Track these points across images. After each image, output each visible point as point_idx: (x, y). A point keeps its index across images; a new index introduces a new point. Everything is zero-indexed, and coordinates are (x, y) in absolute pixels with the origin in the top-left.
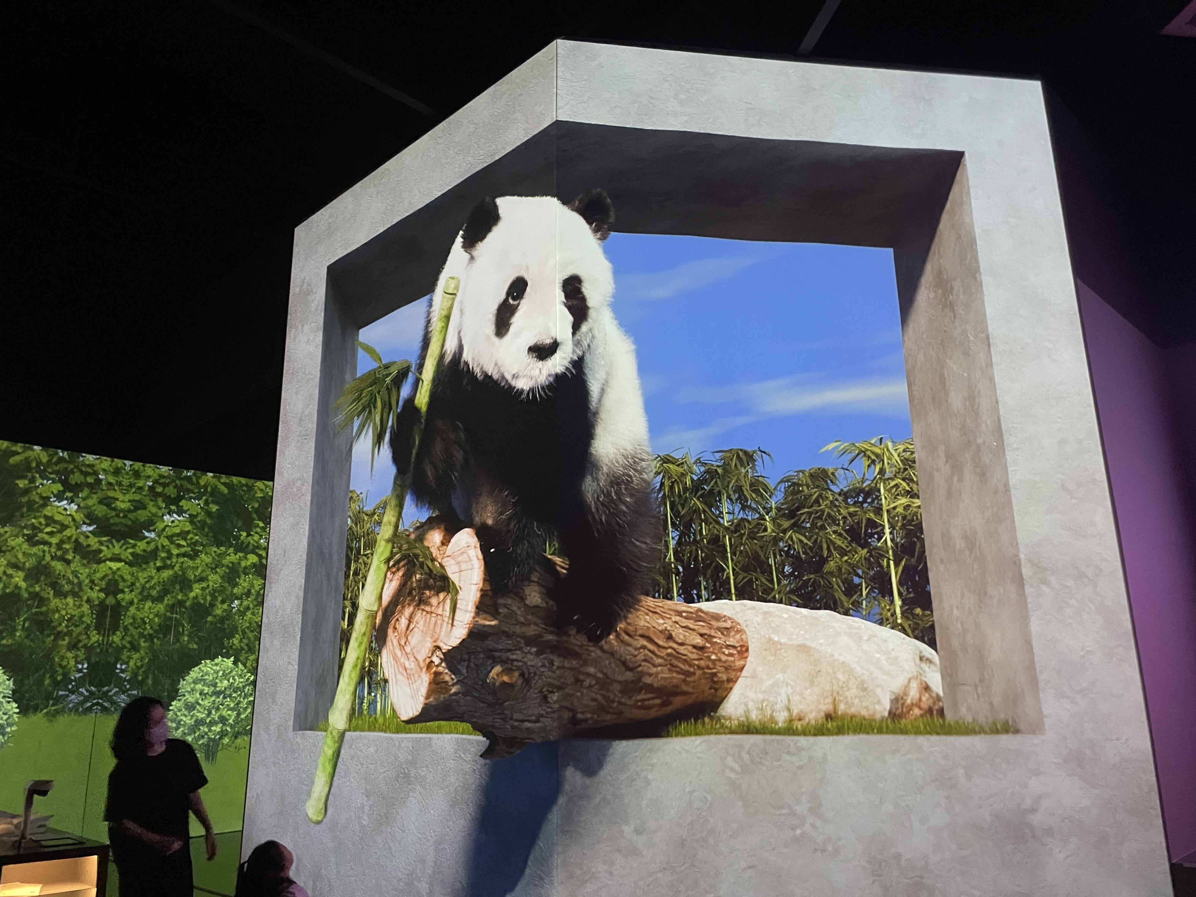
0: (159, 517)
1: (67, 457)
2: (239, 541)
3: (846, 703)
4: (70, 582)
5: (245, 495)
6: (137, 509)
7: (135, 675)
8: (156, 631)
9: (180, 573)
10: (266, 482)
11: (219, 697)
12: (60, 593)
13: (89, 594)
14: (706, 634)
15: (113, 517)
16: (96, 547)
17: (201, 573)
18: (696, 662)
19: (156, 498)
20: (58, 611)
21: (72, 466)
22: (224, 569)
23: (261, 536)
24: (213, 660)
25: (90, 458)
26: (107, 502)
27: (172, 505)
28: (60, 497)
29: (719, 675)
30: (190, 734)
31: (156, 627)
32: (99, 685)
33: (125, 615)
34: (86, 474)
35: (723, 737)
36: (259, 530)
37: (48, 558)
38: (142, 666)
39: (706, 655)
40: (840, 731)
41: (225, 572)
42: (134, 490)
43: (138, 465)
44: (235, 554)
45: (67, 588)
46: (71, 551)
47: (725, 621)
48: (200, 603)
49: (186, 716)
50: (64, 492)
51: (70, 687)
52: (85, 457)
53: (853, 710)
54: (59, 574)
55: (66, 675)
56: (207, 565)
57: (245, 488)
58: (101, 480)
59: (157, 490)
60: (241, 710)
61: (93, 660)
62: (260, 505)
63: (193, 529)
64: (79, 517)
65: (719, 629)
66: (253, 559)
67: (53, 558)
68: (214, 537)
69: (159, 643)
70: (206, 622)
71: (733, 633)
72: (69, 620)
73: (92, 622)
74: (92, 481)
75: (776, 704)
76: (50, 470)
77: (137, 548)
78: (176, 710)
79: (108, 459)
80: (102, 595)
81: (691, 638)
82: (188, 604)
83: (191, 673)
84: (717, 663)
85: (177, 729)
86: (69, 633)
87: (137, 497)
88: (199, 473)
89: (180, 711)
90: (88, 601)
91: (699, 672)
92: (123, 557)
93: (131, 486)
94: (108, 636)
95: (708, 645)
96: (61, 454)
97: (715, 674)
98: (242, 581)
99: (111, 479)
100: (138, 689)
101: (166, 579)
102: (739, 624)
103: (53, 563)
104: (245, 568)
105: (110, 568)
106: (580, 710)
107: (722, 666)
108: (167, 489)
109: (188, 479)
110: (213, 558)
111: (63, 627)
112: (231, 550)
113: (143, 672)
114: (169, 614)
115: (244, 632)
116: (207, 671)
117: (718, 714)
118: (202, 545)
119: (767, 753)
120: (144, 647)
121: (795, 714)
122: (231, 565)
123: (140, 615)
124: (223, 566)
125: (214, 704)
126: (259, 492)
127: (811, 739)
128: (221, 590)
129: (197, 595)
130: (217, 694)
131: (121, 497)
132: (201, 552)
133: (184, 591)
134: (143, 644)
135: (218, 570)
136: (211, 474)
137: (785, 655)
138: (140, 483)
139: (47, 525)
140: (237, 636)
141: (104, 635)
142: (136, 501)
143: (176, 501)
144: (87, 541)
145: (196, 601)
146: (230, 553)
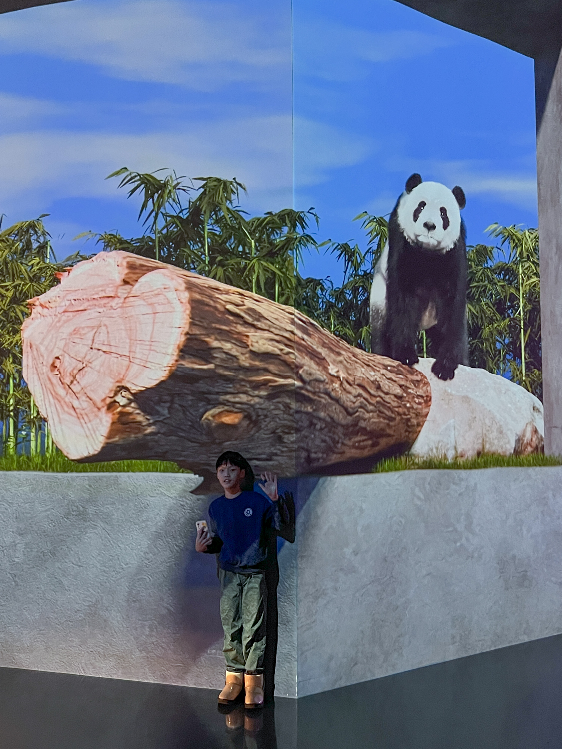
3: (490, 444)
14: (403, 386)
18: (397, 410)
29: (412, 420)
35: (413, 471)
39: (403, 403)
40: (486, 465)
47: (417, 375)
53: (493, 449)
65: (412, 382)
71: (421, 386)
75: (448, 444)
81: (393, 389)
84: (411, 410)
91: (398, 418)
95: (405, 395)
97: (408, 420)
102: (426, 378)
106: (313, 451)
107: (414, 413)
117: (410, 453)
119: (440, 484)
121: (459, 452)
127: (468, 472)
137: (455, 404)
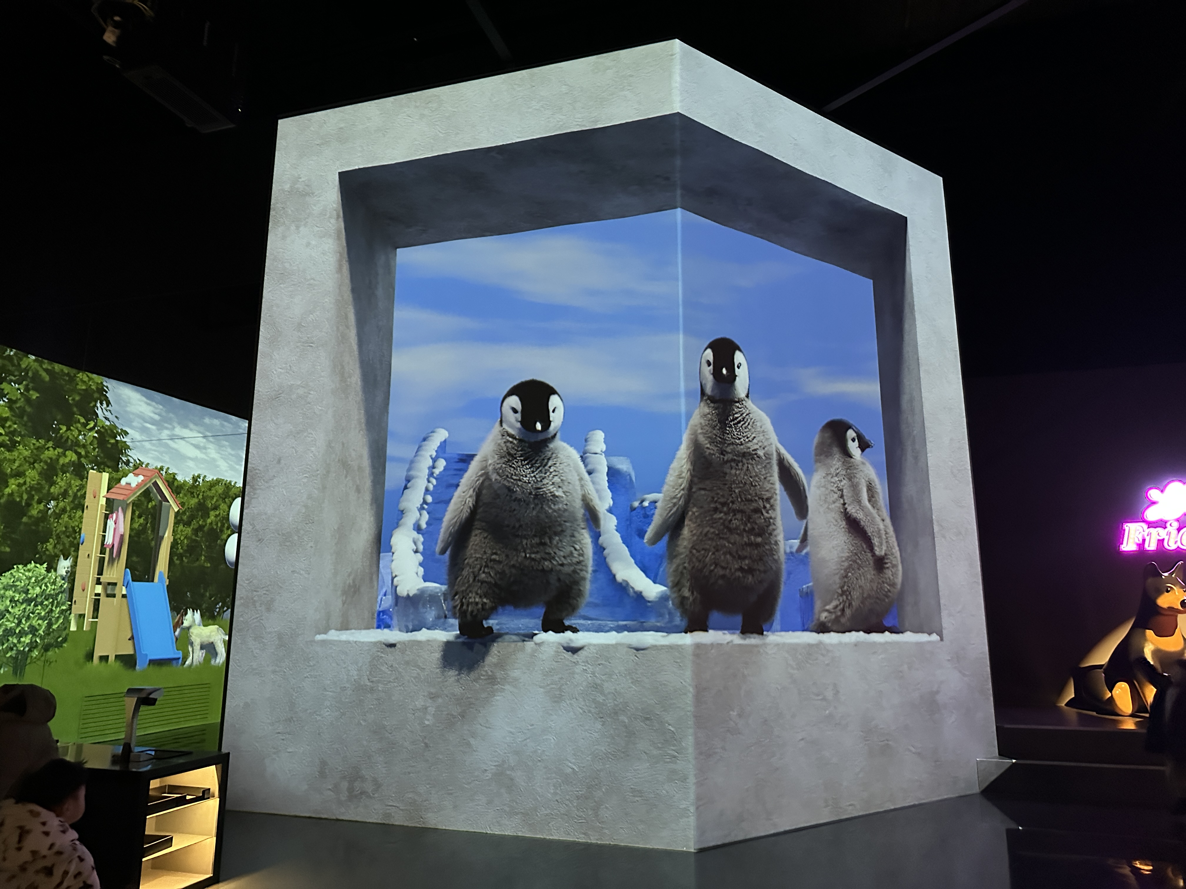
2: (58, 435)
5: (66, 385)
10: (89, 374)
11: (30, 605)
17: (18, 467)
22: (41, 464)
23: (80, 432)
24: (26, 565)
36: (79, 425)
41: (43, 468)
44: (54, 449)
48: (16, 501)
56: (25, 459)
57: (66, 378)
60: (53, 619)
62: (82, 398)
63: (13, 416)
66: (71, 456)
68: (33, 427)
70: (21, 523)
88: (21, 354)
98: (59, 480)
104: (63, 465)
109: (11, 359)
110: (32, 452)
112: (50, 444)
115: (58, 537)
116: (19, 577)
118: (20, 435)
122: (49, 461)
124: (41, 461)
125: (25, 612)
126: (81, 383)
128: (38, 488)
129: (12, 493)
130: (28, 601)
132: (19, 443)
136: (34, 357)
140: (51, 540)
145: (11, 499)
146: (48, 448)
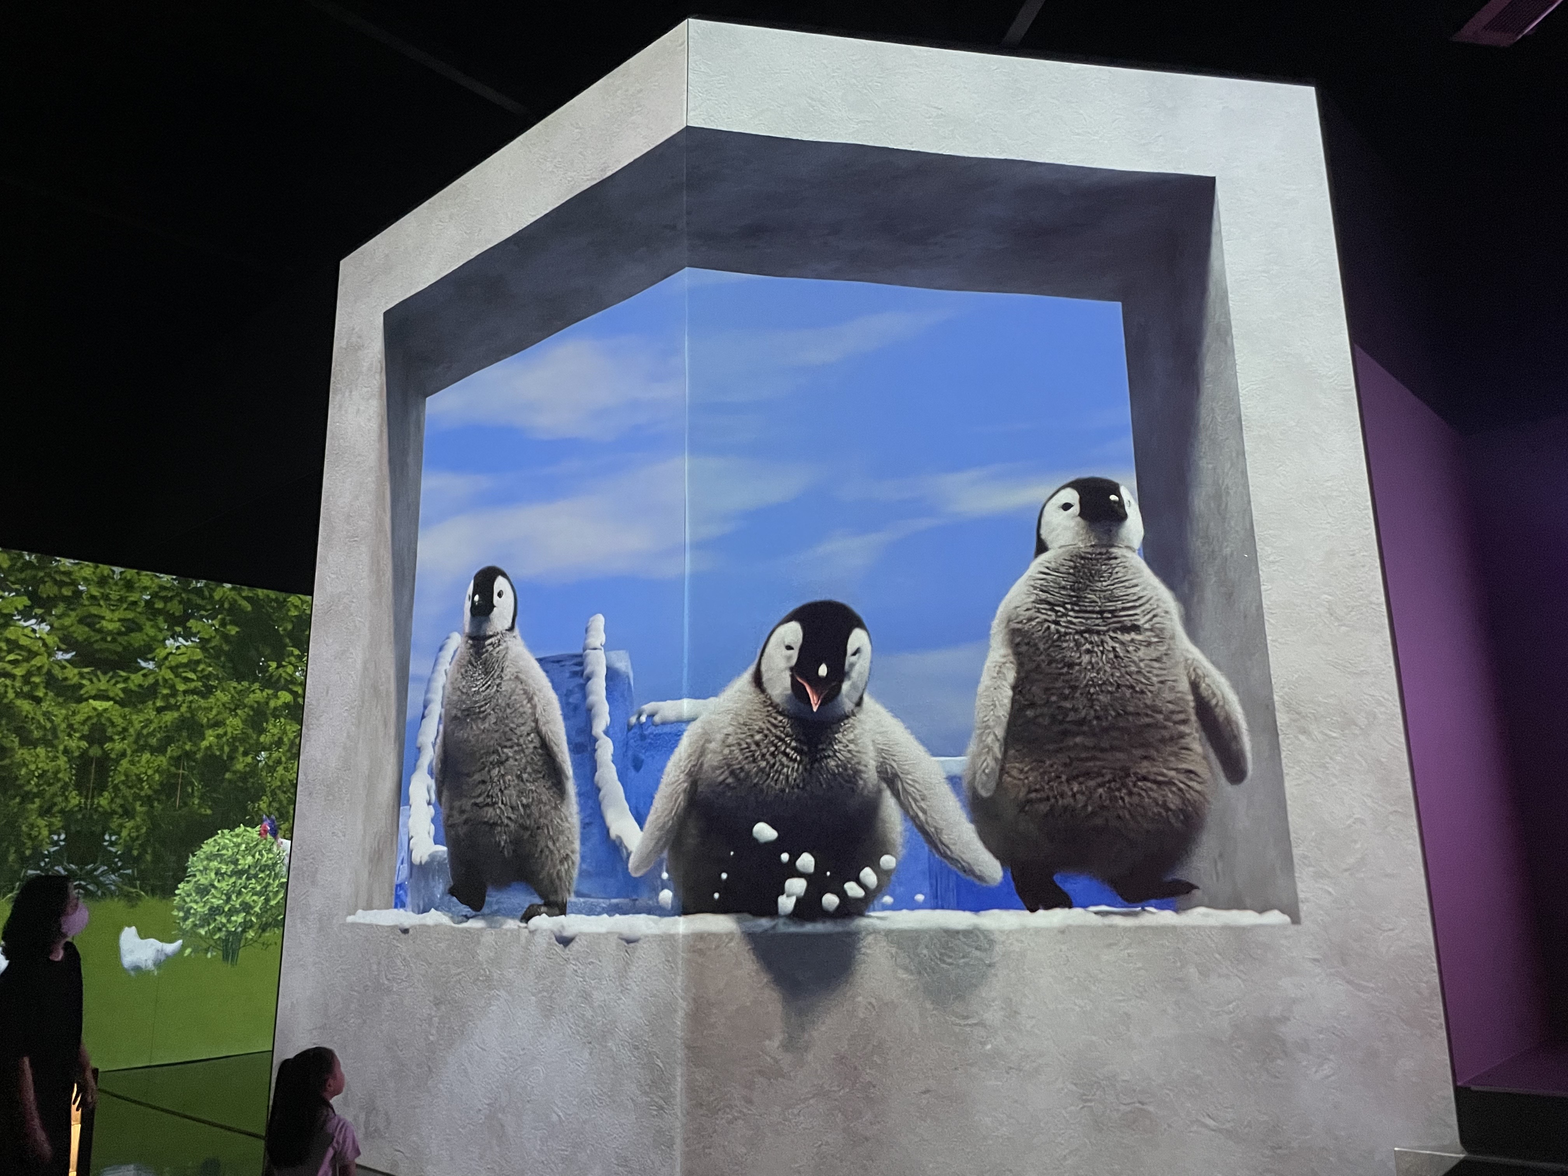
0: (158, 641)
1: (35, 561)
2: (267, 674)
4: (41, 727)
5: (274, 613)
6: (129, 630)
7: (128, 849)
8: (156, 791)
9: (189, 715)
10: (301, 596)
11: (240, 878)
12: (27, 741)
13: (66, 743)
15: (97, 641)
16: (76, 680)
17: (216, 715)
19: (154, 616)
20: (26, 765)
21: (41, 574)
22: (246, 710)
23: (296, 667)
24: (232, 830)
25: (67, 563)
26: (89, 621)
27: (178, 625)
28: (26, 615)
30: (202, 926)
31: (157, 787)
32: (82, 863)
33: (115, 769)
34: (61, 584)
36: (293, 659)
37: (11, 695)
38: (138, 837)
41: (248, 715)
42: (125, 606)
43: (130, 573)
44: (262, 691)
45: (37, 734)
46: (42, 685)
48: (215, 755)
49: (196, 902)
50: (31, 608)
51: (42, 864)
52: (59, 561)
54: (26, 717)
55: (36, 849)
56: (224, 705)
57: (274, 604)
58: (81, 592)
59: (156, 606)
60: (271, 894)
61: (73, 828)
62: (293, 627)
63: (205, 657)
64: (51, 641)
66: (285, 697)
67: (18, 695)
68: (234, 668)
69: (160, 807)
70: (223, 779)
72: (40, 777)
73: (71, 779)
74: (70, 594)
76: (12, 579)
77: (130, 682)
78: (183, 894)
79: (91, 564)
80: (84, 744)
82: (198, 756)
83: (203, 846)
85: (185, 919)
86: (40, 794)
87: (130, 615)
88: (212, 584)
89: (188, 895)
90: (66, 751)
92: (111, 694)
93: (122, 600)
94: (93, 797)
96: (27, 558)
98: (270, 727)
99: (95, 592)
100: (132, 868)
101: (169, 724)
103: (18, 702)
104: (275, 709)
105: (95, 709)
108: (169, 605)
109: (199, 592)
110: (233, 697)
111: (32, 787)
112: (256, 685)
113: (140, 845)
114: (173, 769)
115: (273, 793)
116: (225, 844)
118: (218, 678)
120: (140, 813)
122: (256, 705)
123: (134, 770)
124: (245, 706)
125: (234, 886)
126: (292, 609)
128: (243, 739)
129: (211, 745)
130: (239, 873)
131: (108, 615)
132: (216, 688)
133: (194, 739)
134: (138, 808)
135: (239, 712)
136: (229, 586)
138: (133, 597)
139: (9, 652)
140: (264, 798)
141: (86, 798)
142: (129, 620)
143: (182, 621)
144: (63, 673)
145: (209, 753)
146: (253, 691)
